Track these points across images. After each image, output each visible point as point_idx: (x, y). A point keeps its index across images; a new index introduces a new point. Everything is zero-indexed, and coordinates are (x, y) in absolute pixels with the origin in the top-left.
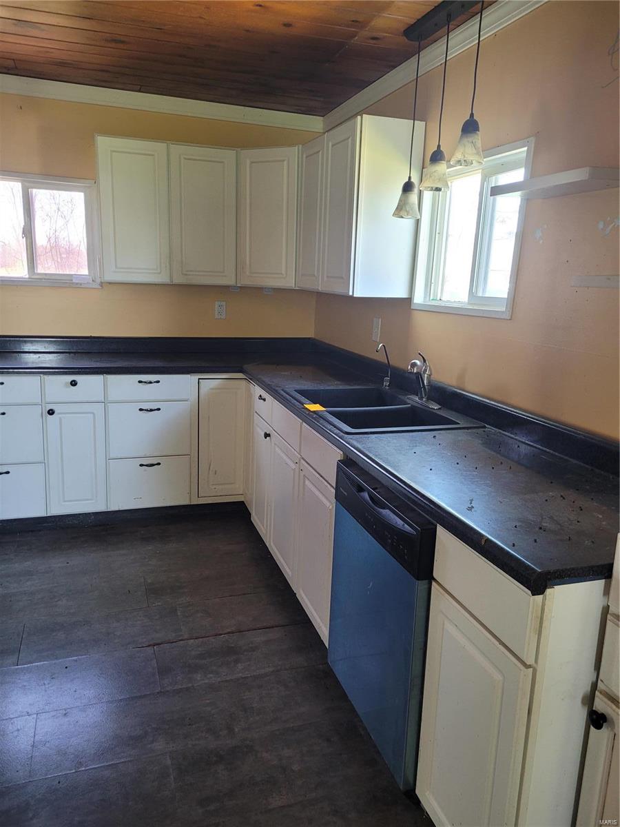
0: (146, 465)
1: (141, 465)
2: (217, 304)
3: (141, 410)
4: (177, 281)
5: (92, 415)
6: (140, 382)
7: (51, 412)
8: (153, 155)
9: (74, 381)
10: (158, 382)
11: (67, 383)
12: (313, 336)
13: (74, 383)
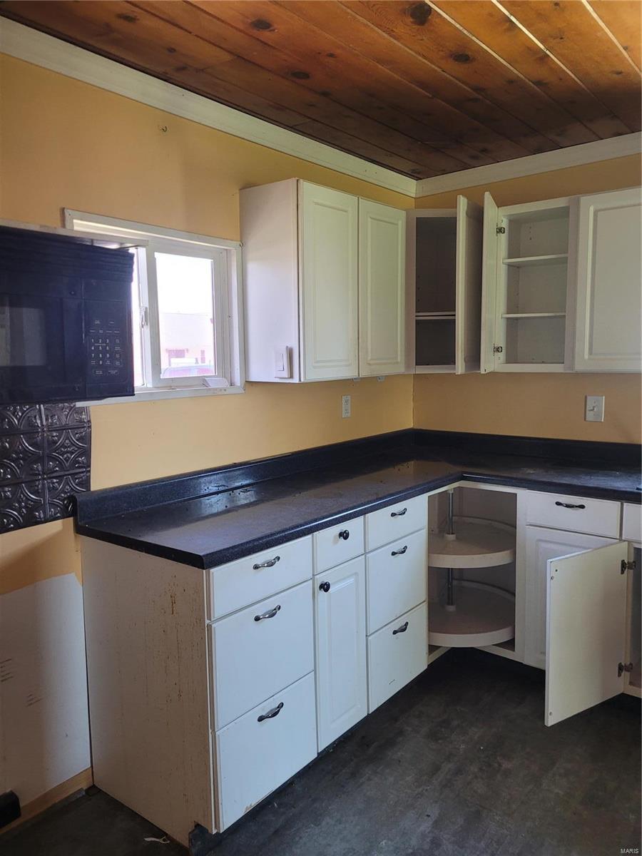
0: (399, 631)
1: (395, 632)
2: (344, 399)
3: (394, 554)
4: (364, 374)
5: (355, 577)
7: (325, 587)
8: (346, 211)
10: (406, 510)
12: (412, 427)
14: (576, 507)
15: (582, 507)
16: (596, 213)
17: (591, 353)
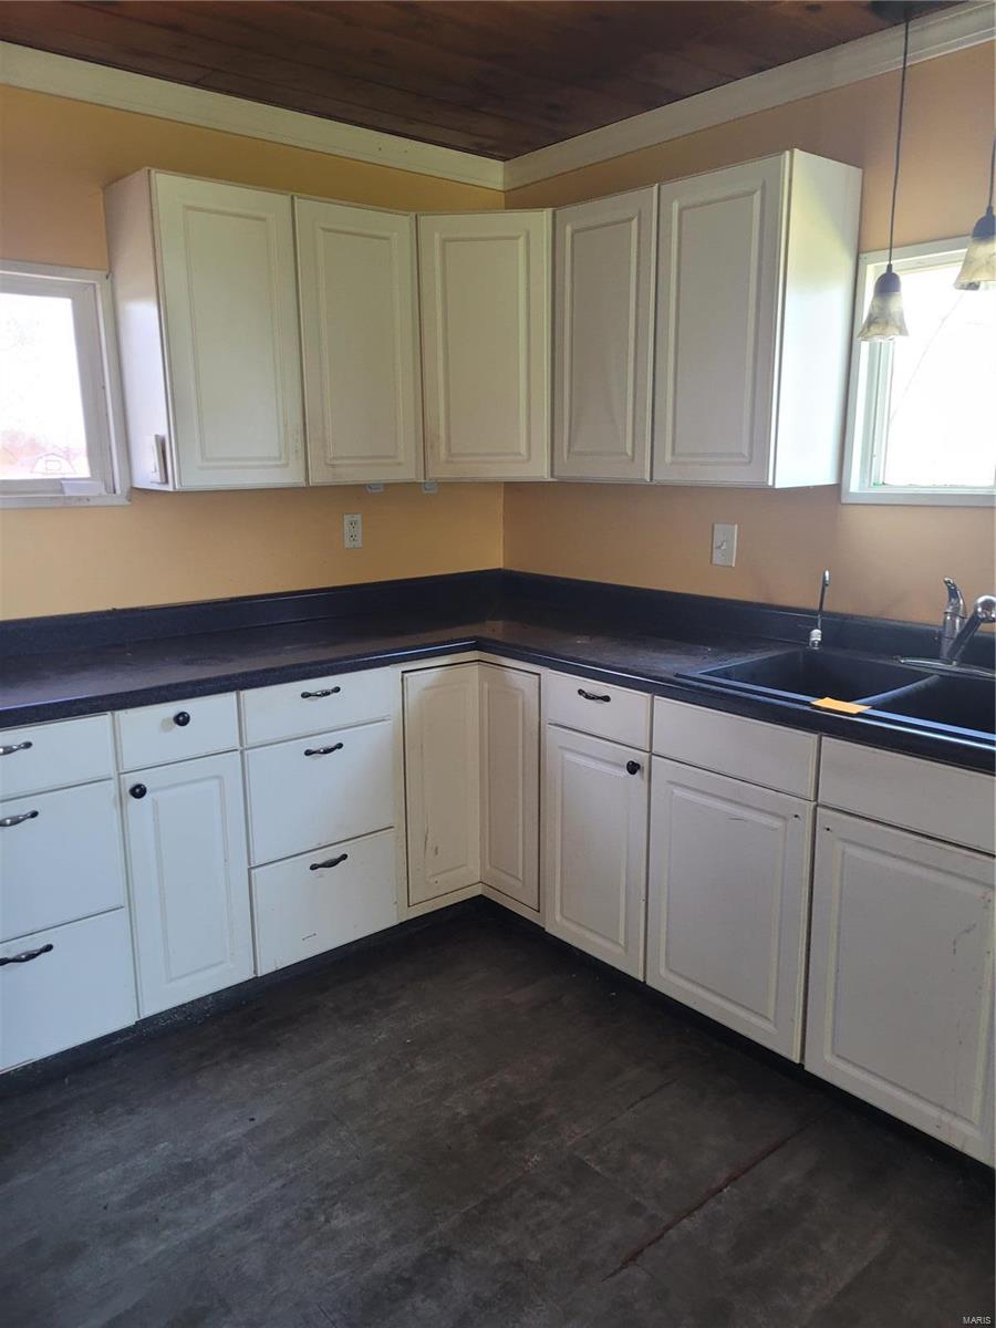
0: (323, 865)
1: (314, 867)
2: (347, 519)
3: (308, 753)
4: (317, 478)
5: (216, 782)
6: (305, 695)
7: (139, 792)
8: (264, 220)
9: (182, 714)
10: (337, 690)
11: (169, 719)
12: (501, 566)
13: (182, 719)
14: (599, 698)
15: (607, 699)
16: (681, 211)
17: (673, 453)
